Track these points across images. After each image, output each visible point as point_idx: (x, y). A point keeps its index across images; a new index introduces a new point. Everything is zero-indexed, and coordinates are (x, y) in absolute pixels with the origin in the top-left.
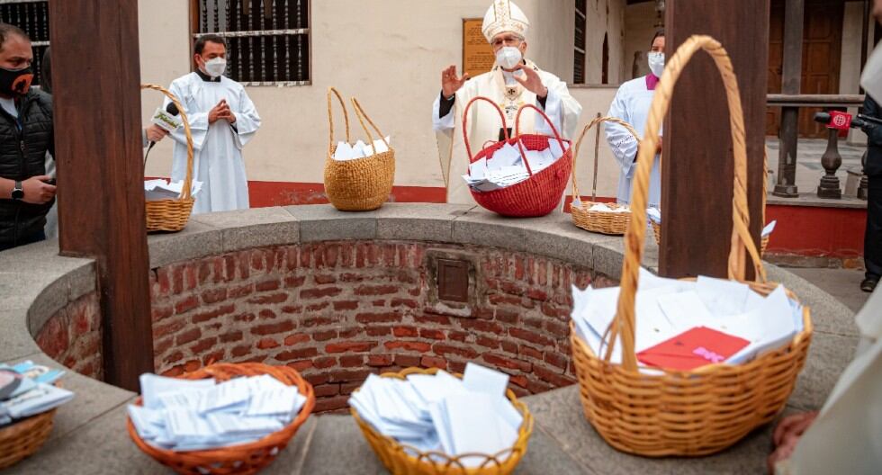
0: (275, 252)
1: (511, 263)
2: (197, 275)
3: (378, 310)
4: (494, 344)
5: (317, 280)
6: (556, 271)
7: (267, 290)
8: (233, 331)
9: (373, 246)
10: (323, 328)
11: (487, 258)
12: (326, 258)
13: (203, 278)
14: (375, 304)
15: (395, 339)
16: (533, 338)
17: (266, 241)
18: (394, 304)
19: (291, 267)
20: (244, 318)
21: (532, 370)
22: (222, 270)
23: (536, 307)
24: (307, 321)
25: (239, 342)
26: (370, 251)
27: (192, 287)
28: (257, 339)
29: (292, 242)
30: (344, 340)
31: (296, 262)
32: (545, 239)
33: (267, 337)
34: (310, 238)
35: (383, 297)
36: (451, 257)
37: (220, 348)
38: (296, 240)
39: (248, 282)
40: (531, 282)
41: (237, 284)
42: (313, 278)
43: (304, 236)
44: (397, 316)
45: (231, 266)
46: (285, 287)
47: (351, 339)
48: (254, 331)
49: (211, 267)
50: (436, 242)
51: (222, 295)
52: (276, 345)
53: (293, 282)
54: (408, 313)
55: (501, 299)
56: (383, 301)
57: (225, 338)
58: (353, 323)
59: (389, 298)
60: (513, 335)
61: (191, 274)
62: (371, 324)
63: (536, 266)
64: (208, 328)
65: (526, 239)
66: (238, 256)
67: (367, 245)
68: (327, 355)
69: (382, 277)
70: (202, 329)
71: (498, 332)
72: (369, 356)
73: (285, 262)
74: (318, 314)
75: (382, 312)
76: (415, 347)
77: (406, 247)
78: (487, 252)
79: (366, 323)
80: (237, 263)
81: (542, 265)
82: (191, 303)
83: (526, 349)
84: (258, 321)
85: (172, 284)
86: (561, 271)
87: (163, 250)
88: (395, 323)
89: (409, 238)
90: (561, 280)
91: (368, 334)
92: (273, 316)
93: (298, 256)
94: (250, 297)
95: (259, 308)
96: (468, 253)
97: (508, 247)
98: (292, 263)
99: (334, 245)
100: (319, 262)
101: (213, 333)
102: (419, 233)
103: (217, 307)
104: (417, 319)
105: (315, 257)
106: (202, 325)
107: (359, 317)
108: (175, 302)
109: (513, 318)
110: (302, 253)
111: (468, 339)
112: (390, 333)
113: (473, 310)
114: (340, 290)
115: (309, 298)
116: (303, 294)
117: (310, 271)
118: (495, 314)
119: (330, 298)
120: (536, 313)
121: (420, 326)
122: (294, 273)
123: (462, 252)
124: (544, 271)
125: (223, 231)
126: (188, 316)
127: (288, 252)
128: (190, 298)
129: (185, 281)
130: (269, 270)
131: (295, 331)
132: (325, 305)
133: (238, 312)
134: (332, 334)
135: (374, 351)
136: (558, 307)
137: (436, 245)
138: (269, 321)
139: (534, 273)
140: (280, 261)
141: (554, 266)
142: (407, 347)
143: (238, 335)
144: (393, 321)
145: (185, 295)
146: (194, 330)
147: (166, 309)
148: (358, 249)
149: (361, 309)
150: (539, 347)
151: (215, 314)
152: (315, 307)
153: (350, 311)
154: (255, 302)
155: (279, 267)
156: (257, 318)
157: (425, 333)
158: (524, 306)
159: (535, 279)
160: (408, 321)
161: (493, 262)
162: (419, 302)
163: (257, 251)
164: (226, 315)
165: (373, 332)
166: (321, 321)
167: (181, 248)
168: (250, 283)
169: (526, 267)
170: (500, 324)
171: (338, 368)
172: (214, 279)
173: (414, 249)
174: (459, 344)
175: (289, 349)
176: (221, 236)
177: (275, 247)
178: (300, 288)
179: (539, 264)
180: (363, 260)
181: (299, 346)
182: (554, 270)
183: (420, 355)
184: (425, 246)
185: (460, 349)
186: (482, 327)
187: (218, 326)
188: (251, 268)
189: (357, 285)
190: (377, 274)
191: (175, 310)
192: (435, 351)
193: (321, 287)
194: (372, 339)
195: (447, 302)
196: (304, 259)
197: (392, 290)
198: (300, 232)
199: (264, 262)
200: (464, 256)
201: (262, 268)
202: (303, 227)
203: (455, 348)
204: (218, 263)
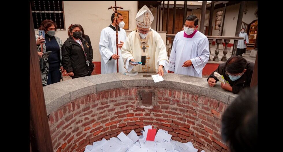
0: (88, 97)
1: (167, 92)
2: (63, 112)
3: (122, 110)
4: (160, 116)
5: (102, 104)
6: (184, 94)
7: (86, 111)
8: (76, 128)
9: (120, 90)
10: (104, 119)
11: (159, 91)
12: (105, 96)
13: (65, 113)
14: (121, 108)
15: (127, 118)
16: (174, 113)
17: (85, 93)
18: (127, 107)
19: (94, 101)
20: (79, 122)
21: (172, 122)
22: (71, 108)
23: (175, 104)
24: (99, 118)
25: (78, 131)
26: (119, 91)
27: (62, 117)
28: (84, 128)
29: (94, 92)
30: (111, 121)
31: (95, 99)
32: (180, 85)
33: (87, 126)
34: (100, 90)
35: (123, 106)
36: (146, 91)
37: (73, 135)
38: (95, 91)
39: (80, 109)
40: (174, 97)
41: (76, 111)
42: (101, 103)
43: (97, 90)
44: (127, 111)
45: (74, 105)
46: (92, 108)
47: (113, 120)
48: (83, 126)
49: (67, 108)
50: (142, 87)
51: (71, 117)
52: (90, 128)
53: (94, 106)
54: (131, 109)
55: (163, 103)
56: (123, 107)
57: (74, 131)
58: (114, 115)
59: (125, 106)
60: (166, 113)
61: (61, 113)
62: (119, 115)
63: (177, 93)
64: (68, 130)
65: (174, 85)
66: (76, 101)
67: (118, 90)
68: (106, 127)
69: (123, 99)
70: (66, 131)
71: (161, 112)
72: (119, 125)
73: (91, 100)
74: (103, 115)
75: (123, 110)
76: (133, 119)
77: (131, 89)
78: (159, 89)
79: (118, 114)
80: (76, 104)
81: (179, 92)
82: (62, 123)
83: (171, 117)
84: (84, 122)
85: (55, 119)
86: (186, 94)
87: (50, 107)
88: (127, 113)
89: (132, 86)
90: (186, 97)
91: (119, 118)
92: (88, 119)
93: (96, 97)
94: (81, 114)
95: (84, 117)
96: (152, 90)
97: (166, 87)
98: (94, 100)
99: (107, 91)
100: (103, 97)
101: (70, 131)
102: (136, 84)
103: (70, 121)
104: (134, 111)
105: (101, 96)
106: (66, 130)
107: (116, 113)
108: (56, 125)
109: (167, 108)
110: (97, 96)
111: (151, 115)
112: (125, 116)
113: (153, 106)
114: (109, 106)
115: (100, 110)
116: (98, 109)
117: (100, 101)
118: (161, 107)
119: (106, 109)
120: (175, 106)
121: (135, 113)
122: (95, 103)
123: (150, 89)
124: (179, 94)
125: (70, 93)
126: (61, 129)
127: (92, 96)
128: (61, 121)
129: (59, 116)
130: (86, 103)
131: (96, 122)
132: (104, 111)
133: (77, 121)
134: (107, 120)
135: (120, 123)
136: (184, 104)
137: (141, 87)
138: (87, 121)
139: (176, 94)
140: (90, 100)
141: (184, 93)
142: (131, 120)
143: (78, 129)
144: (126, 112)
145: (59, 121)
146: (63, 133)
147: (53, 129)
148: (116, 91)
149: (116, 111)
150: (175, 116)
151: (70, 124)
152: (102, 113)
153: (113, 112)
154: (82, 116)
155: (90, 102)
156: (83, 121)
157: (137, 115)
158: (171, 104)
159: (176, 96)
160: (131, 112)
161: (161, 92)
162: (135, 106)
163: (82, 98)
164: (73, 124)
165: (120, 117)
166: (104, 117)
167: (56, 104)
168: (80, 110)
169: (173, 93)
170: (162, 110)
171: (109, 130)
172: (68, 112)
173: (134, 89)
174: (148, 117)
175: (94, 128)
176: (70, 95)
177: (88, 95)
178: (97, 107)
179: (178, 92)
180: (117, 95)
181: (97, 126)
182: (183, 94)
183: (135, 121)
184: (138, 88)
185: (148, 118)
186: (156, 111)
187: (71, 128)
188: (80, 104)
189: (115, 103)
190: (121, 99)
191: (56, 128)
192: (139, 120)
193: (103, 106)
194: (120, 119)
195: (145, 105)
196: (98, 98)
197: (126, 103)
198: (96, 88)
199: (85, 101)
200: (151, 91)
201: (84, 103)
202: (97, 87)
203: (147, 118)
204: (69, 105)
